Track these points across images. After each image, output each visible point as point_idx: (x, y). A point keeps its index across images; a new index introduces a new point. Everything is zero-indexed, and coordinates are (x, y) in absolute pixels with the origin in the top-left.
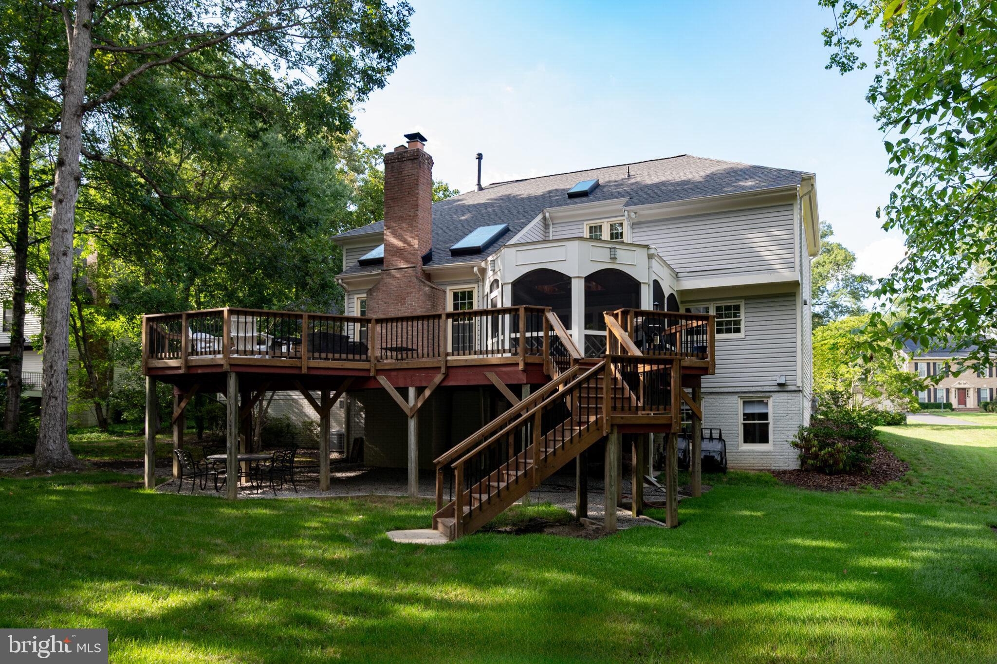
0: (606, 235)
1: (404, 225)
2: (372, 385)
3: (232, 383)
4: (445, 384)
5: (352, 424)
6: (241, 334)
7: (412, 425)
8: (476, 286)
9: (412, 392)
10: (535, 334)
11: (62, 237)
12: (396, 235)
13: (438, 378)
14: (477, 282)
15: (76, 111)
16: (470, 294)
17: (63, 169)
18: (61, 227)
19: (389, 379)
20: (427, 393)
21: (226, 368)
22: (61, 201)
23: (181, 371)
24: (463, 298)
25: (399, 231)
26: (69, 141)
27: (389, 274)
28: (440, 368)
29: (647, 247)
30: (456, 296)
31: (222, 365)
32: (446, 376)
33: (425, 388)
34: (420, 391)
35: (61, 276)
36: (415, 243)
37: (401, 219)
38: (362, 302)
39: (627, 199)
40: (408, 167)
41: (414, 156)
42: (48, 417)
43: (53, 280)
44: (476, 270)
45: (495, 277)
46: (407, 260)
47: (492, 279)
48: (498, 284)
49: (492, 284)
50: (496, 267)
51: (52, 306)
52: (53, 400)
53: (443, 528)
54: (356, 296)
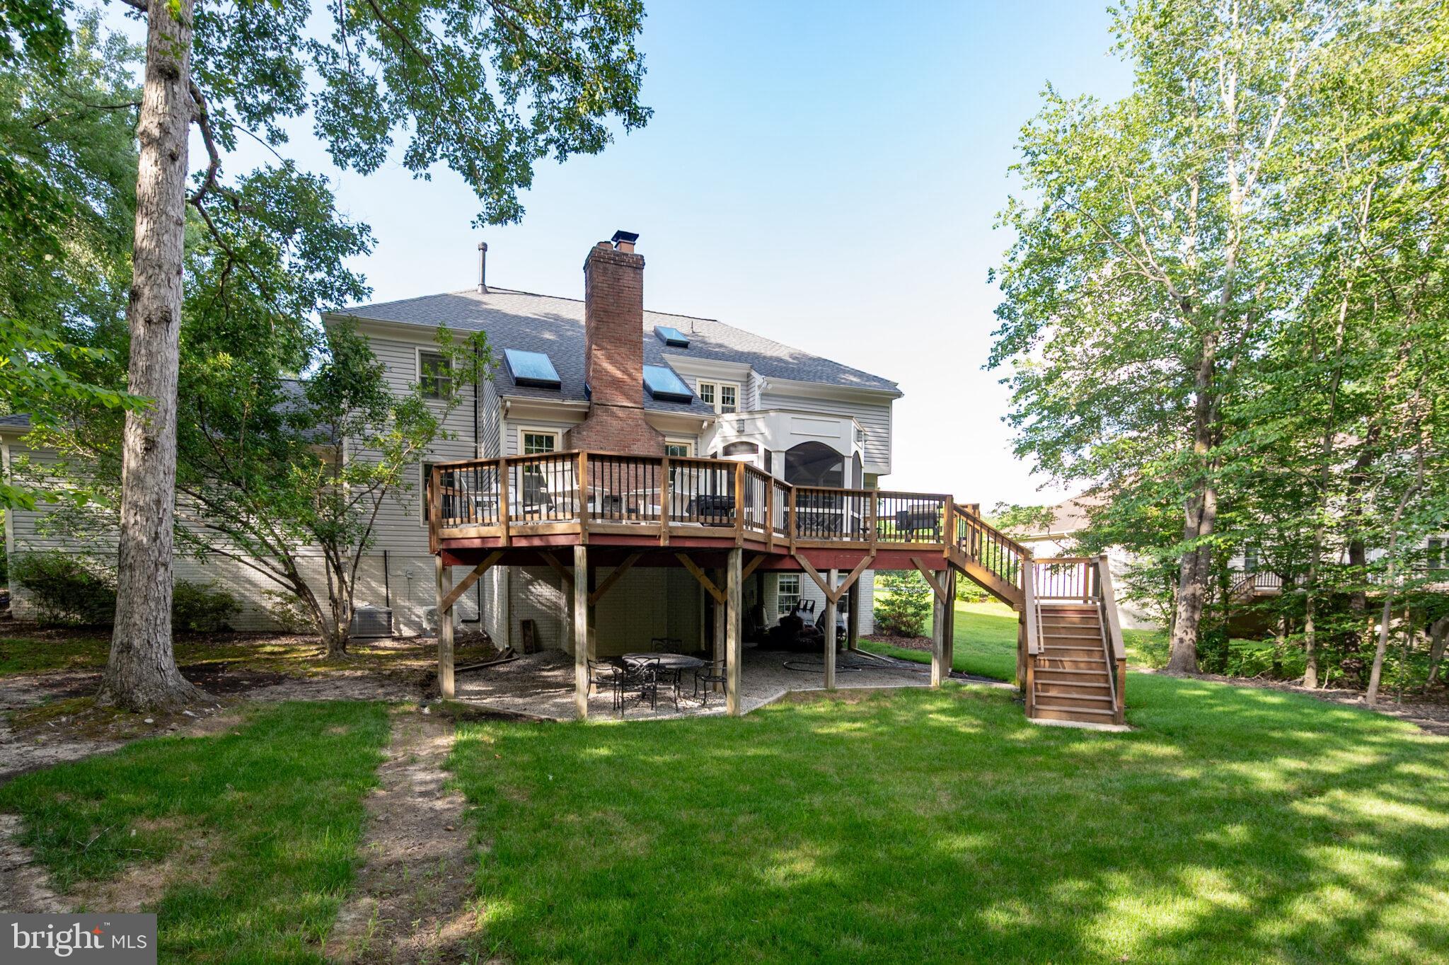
0: (718, 398)
1: (622, 350)
8: (692, 442)
12: (610, 358)
21: (741, 542)
25: (616, 357)
27: (607, 411)
32: (874, 559)
36: (640, 378)
37: (620, 341)
38: (529, 439)
39: (748, 365)
40: (628, 275)
41: (638, 264)
42: (152, 605)
43: (159, 323)
44: (705, 424)
45: (744, 439)
46: (628, 397)
47: (734, 439)
48: (753, 448)
49: (734, 445)
50: (748, 429)
51: (157, 376)
52: (162, 570)
53: (1064, 715)
54: (520, 428)
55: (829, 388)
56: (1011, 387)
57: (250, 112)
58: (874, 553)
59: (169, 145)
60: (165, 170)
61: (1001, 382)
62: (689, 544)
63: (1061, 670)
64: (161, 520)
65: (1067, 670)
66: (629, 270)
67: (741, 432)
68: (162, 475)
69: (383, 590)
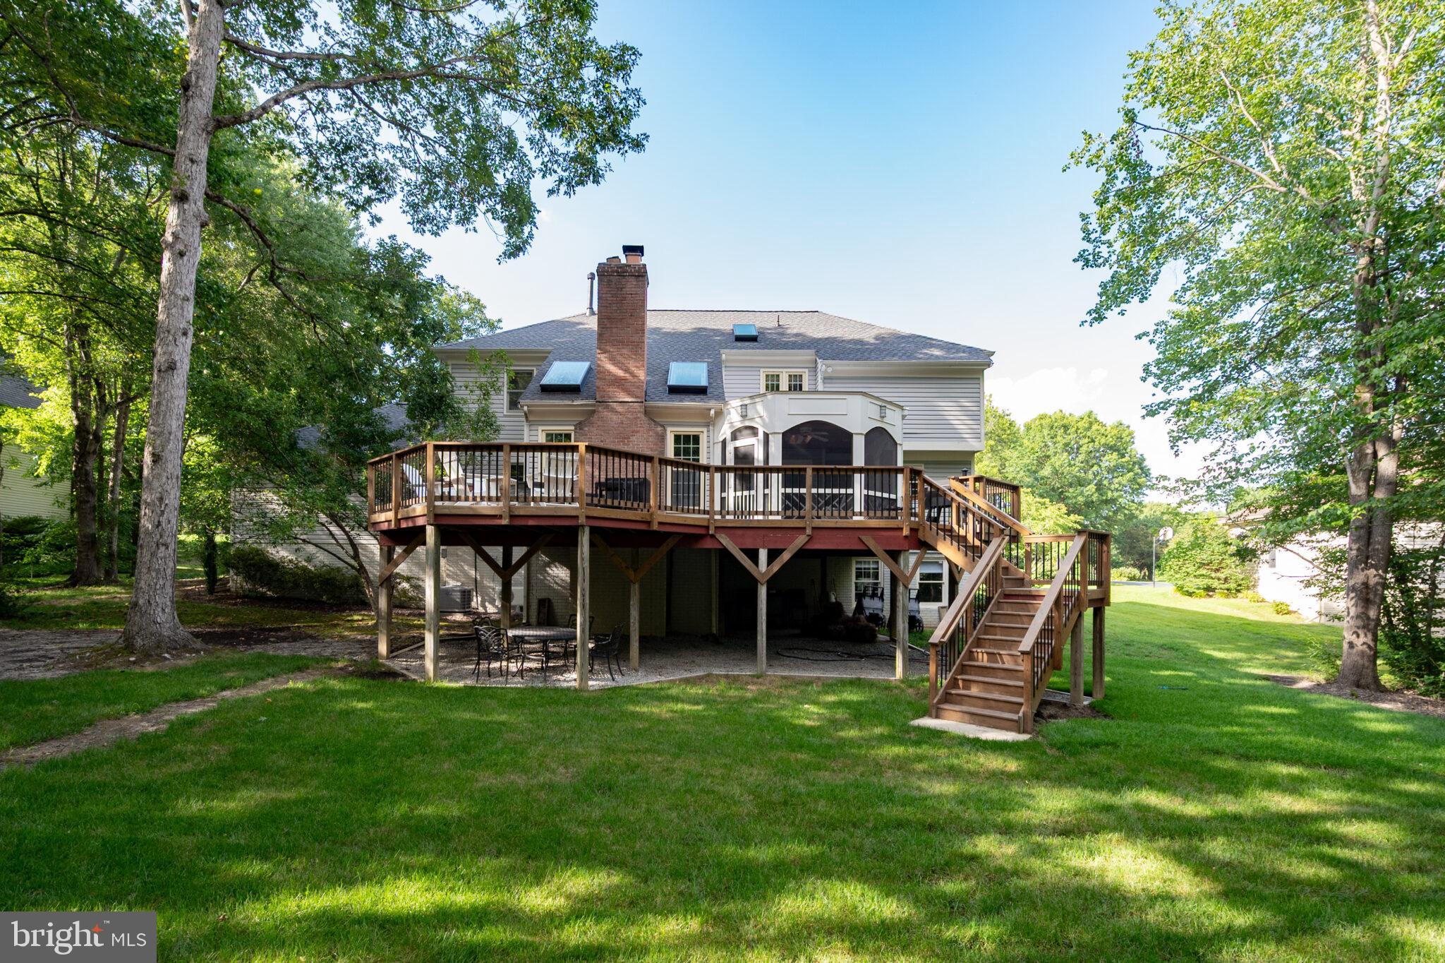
0: (784, 385)
1: (625, 351)
2: (708, 544)
3: (584, 540)
4: (808, 547)
5: (533, 581)
6: (553, 475)
7: (763, 592)
8: (705, 430)
9: (763, 555)
10: (796, 490)
11: (182, 308)
12: (613, 360)
13: (800, 540)
14: (707, 425)
15: (206, 125)
16: (696, 439)
17: (186, 206)
18: (179, 292)
19: (732, 538)
20: (786, 556)
21: (582, 520)
22: (182, 254)
23: (505, 522)
24: (688, 444)
25: (619, 358)
26: (194, 166)
27: (607, 407)
28: (804, 528)
29: (901, 408)
30: (677, 438)
31: (576, 517)
32: (811, 538)
33: (783, 550)
34: (773, 555)
35: (178, 364)
36: (642, 375)
37: (621, 343)
38: (548, 435)
39: (813, 351)
40: (630, 285)
41: (641, 275)
42: (154, 574)
43: (166, 371)
44: (712, 412)
45: (747, 423)
46: (630, 393)
47: (739, 425)
48: (753, 431)
49: (739, 430)
50: (750, 414)
51: (163, 408)
52: (162, 549)
53: (967, 717)
54: (540, 428)
55: (900, 365)
56: (1152, 342)
57: (356, 205)
58: (809, 531)
59: (180, 247)
60: (174, 264)
61: (1139, 337)
62: (531, 522)
63: (1000, 665)
64: (163, 512)
65: (1006, 666)
66: (632, 279)
67: (744, 416)
68: (164, 479)
69: (473, 572)
